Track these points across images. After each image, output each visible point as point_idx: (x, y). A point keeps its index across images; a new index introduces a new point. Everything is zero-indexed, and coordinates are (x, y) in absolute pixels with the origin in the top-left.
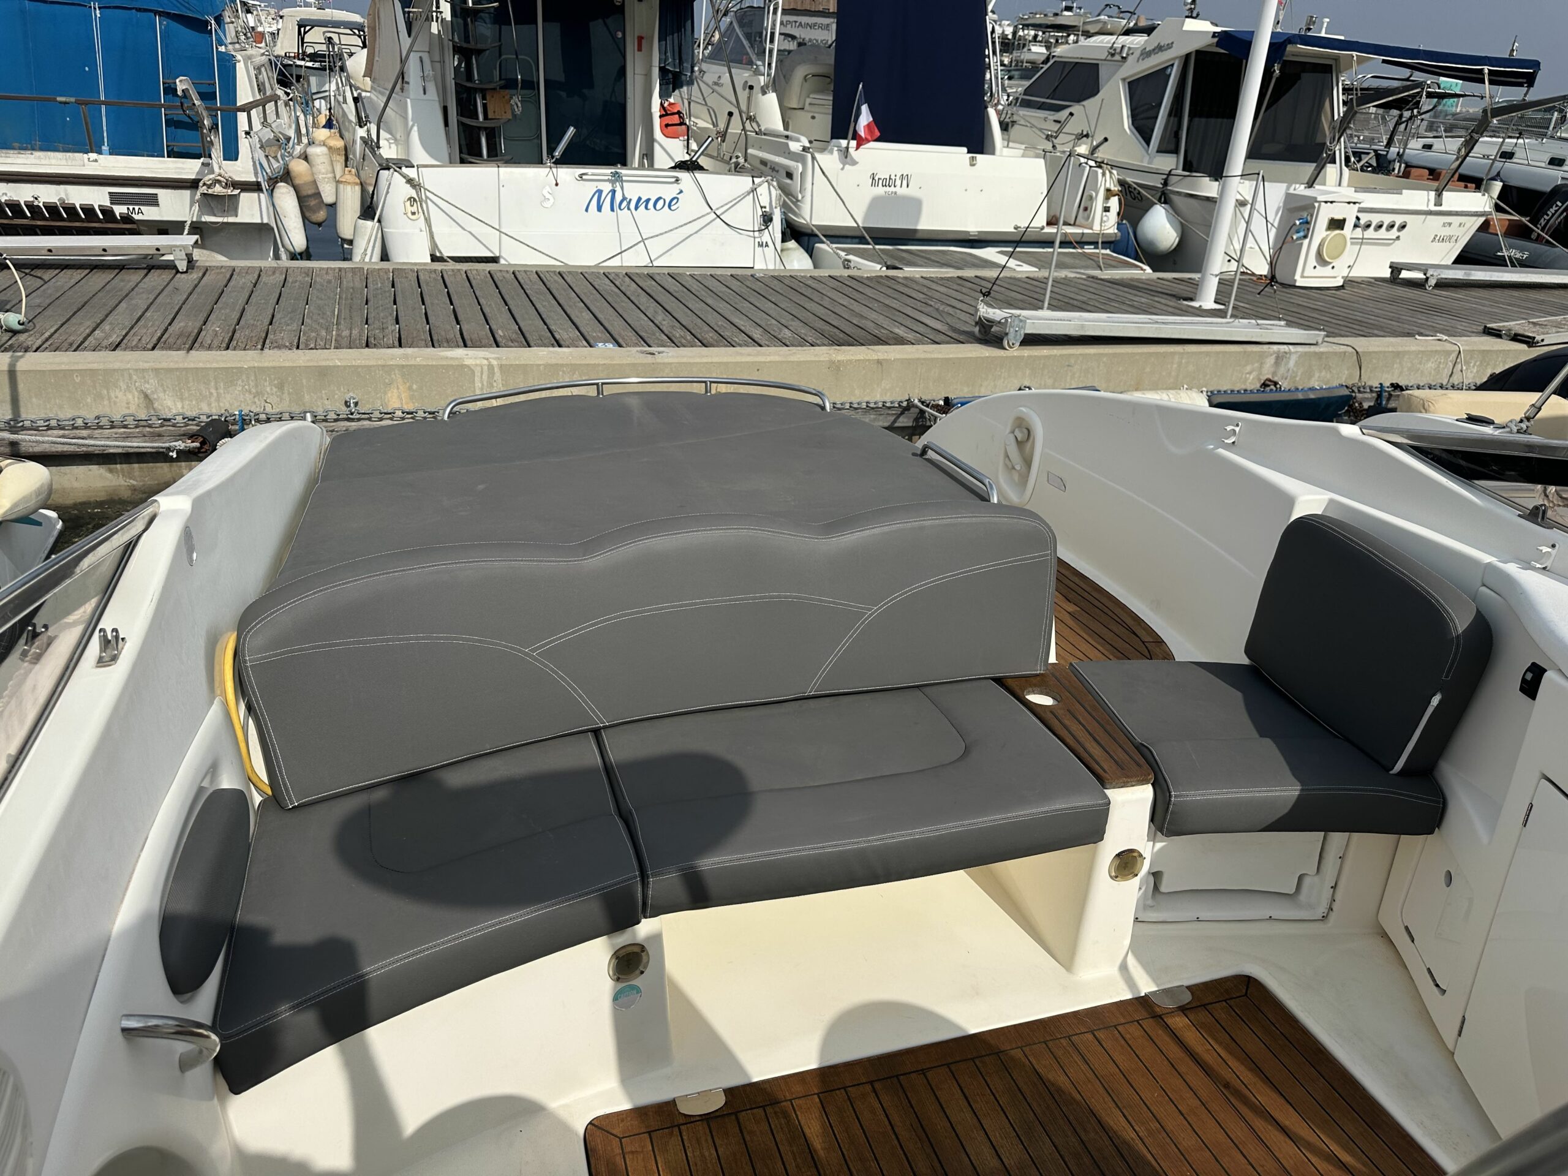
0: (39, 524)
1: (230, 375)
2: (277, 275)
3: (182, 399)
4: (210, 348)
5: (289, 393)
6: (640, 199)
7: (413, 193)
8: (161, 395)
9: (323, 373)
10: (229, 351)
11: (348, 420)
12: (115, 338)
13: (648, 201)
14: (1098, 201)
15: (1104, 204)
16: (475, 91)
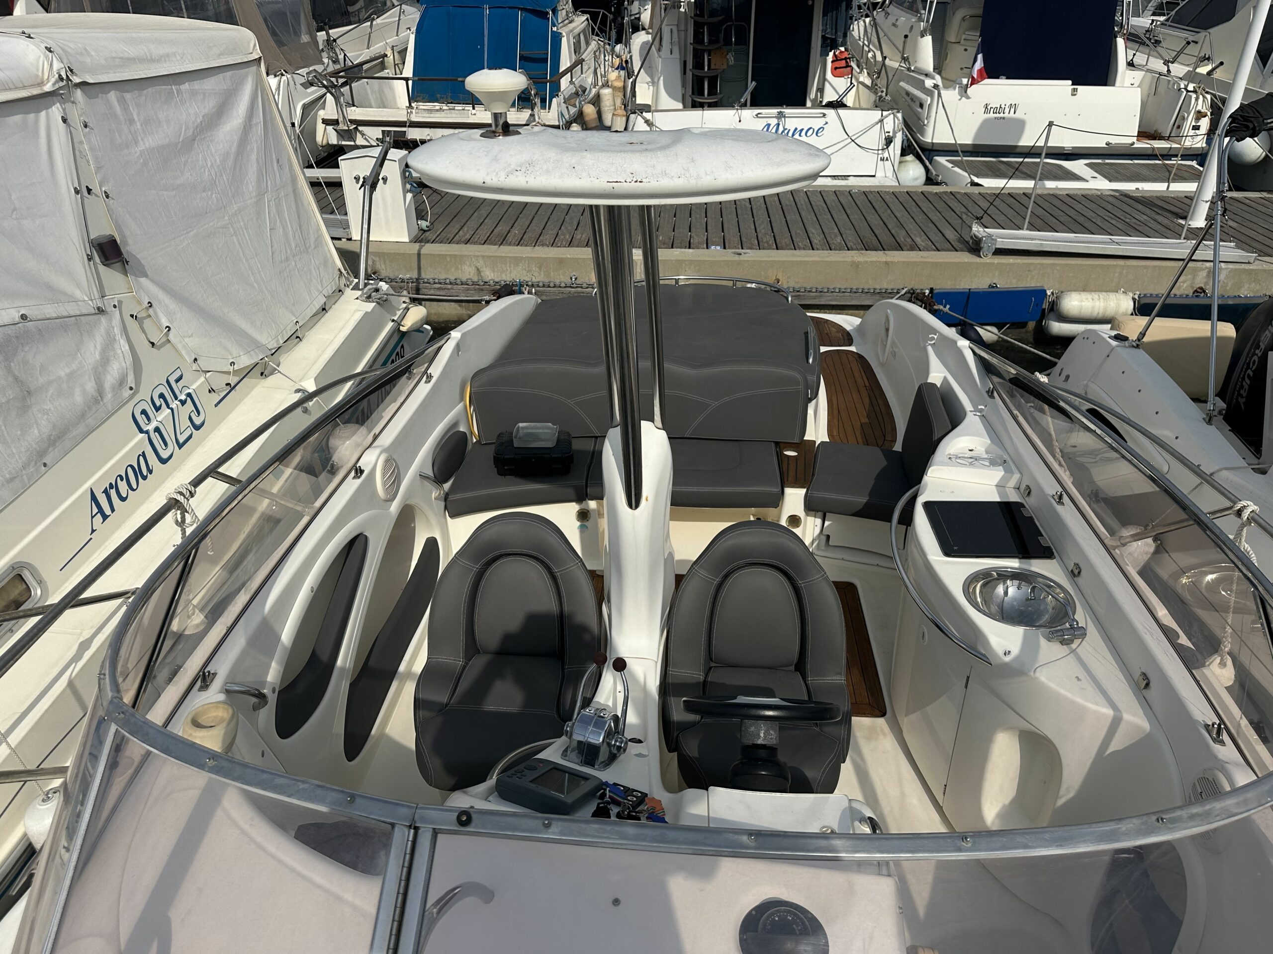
0: (423, 332)
1: (517, 261)
3: (494, 272)
4: (510, 245)
5: (544, 272)
6: (796, 129)
8: (485, 269)
9: (561, 261)
10: (519, 247)
11: (571, 287)
12: (468, 236)
13: (802, 130)
14: (1190, 121)
15: (1193, 124)
16: (704, 51)
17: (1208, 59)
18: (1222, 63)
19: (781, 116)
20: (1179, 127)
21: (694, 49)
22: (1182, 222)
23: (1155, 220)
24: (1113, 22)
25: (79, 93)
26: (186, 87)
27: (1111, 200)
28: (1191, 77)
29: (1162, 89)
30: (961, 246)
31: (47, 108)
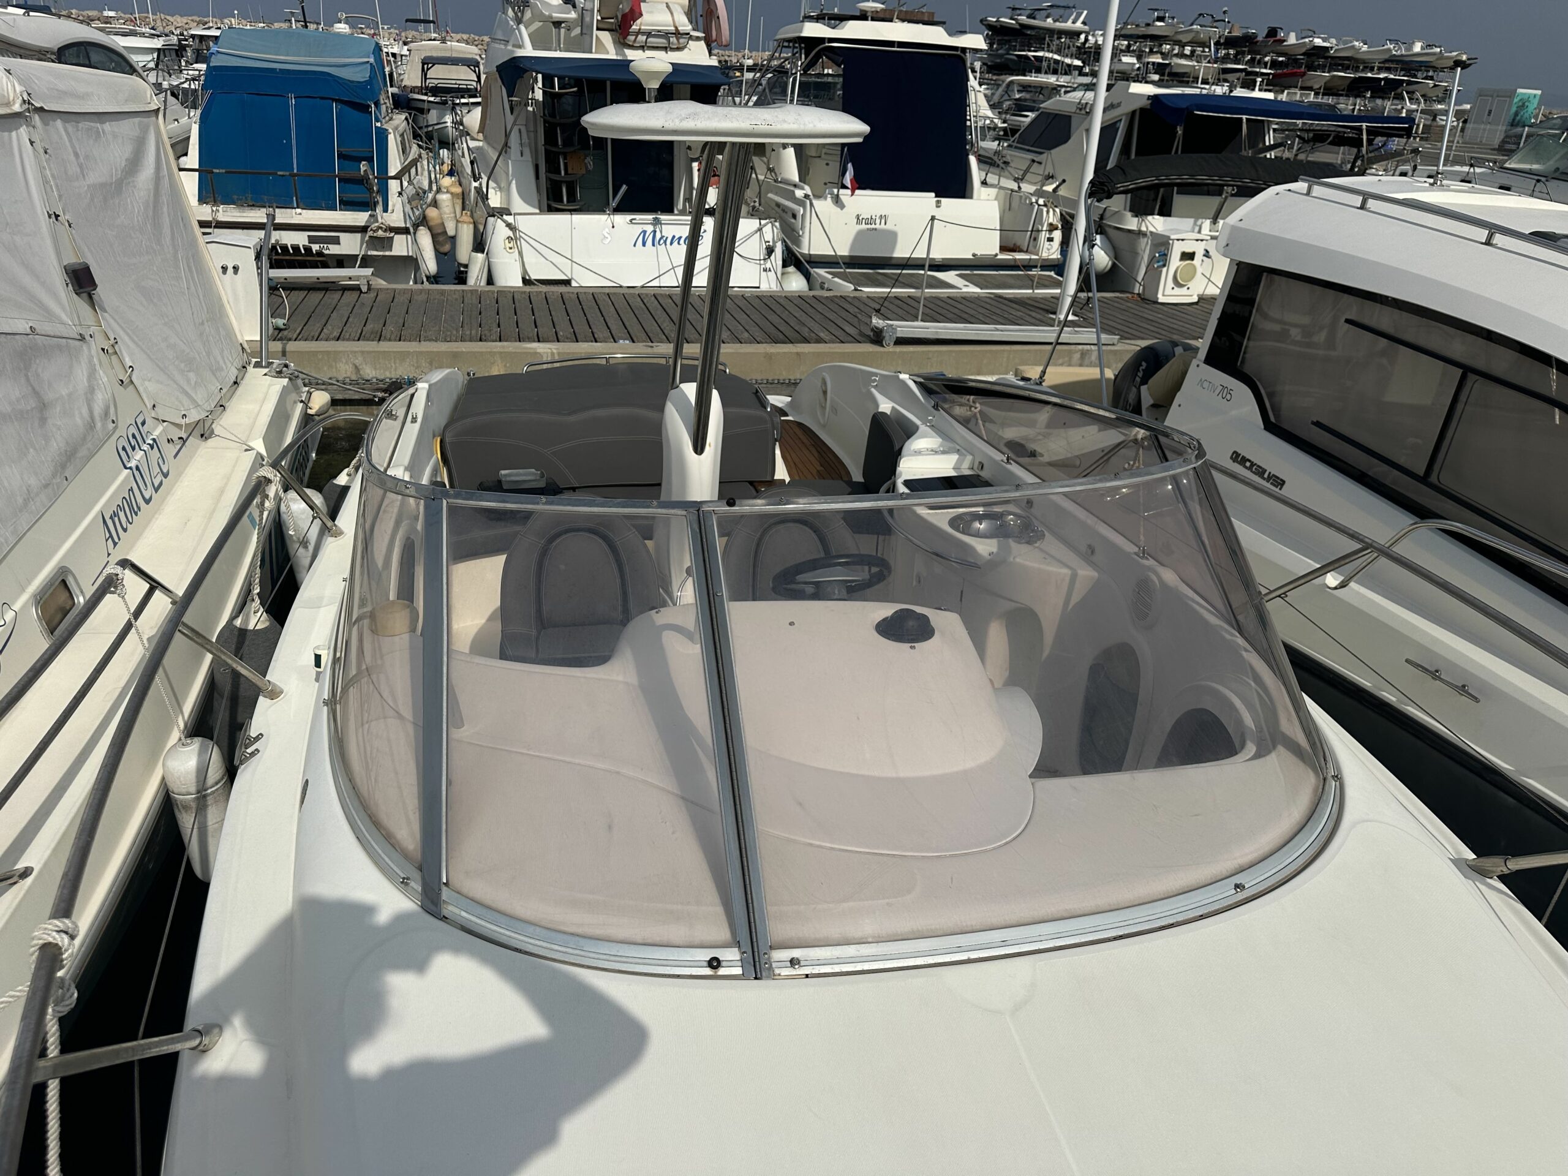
1: (403, 356)
2: (423, 294)
3: (376, 369)
4: (389, 340)
6: (674, 237)
7: (510, 234)
8: (365, 366)
9: (455, 355)
10: (400, 342)
13: (680, 238)
14: (1044, 235)
15: (1048, 236)
16: (559, 154)
17: (1052, 177)
18: (1064, 181)
19: (657, 222)
20: (1035, 239)
21: (546, 150)
22: (1053, 316)
23: (1030, 315)
24: (964, 142)
25: (37, 118)
26: (107, 127)
27: (988, 300)
28: (1040, 193)
29: (1015, 204)
30: (863, 339)
31: (17, 129)
